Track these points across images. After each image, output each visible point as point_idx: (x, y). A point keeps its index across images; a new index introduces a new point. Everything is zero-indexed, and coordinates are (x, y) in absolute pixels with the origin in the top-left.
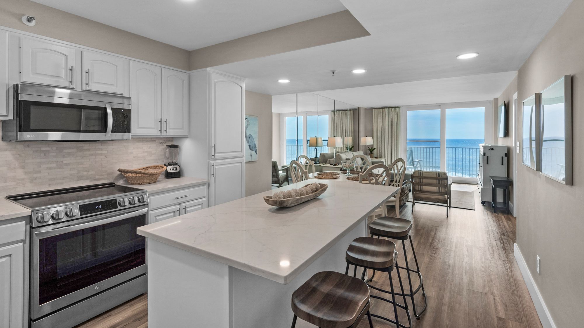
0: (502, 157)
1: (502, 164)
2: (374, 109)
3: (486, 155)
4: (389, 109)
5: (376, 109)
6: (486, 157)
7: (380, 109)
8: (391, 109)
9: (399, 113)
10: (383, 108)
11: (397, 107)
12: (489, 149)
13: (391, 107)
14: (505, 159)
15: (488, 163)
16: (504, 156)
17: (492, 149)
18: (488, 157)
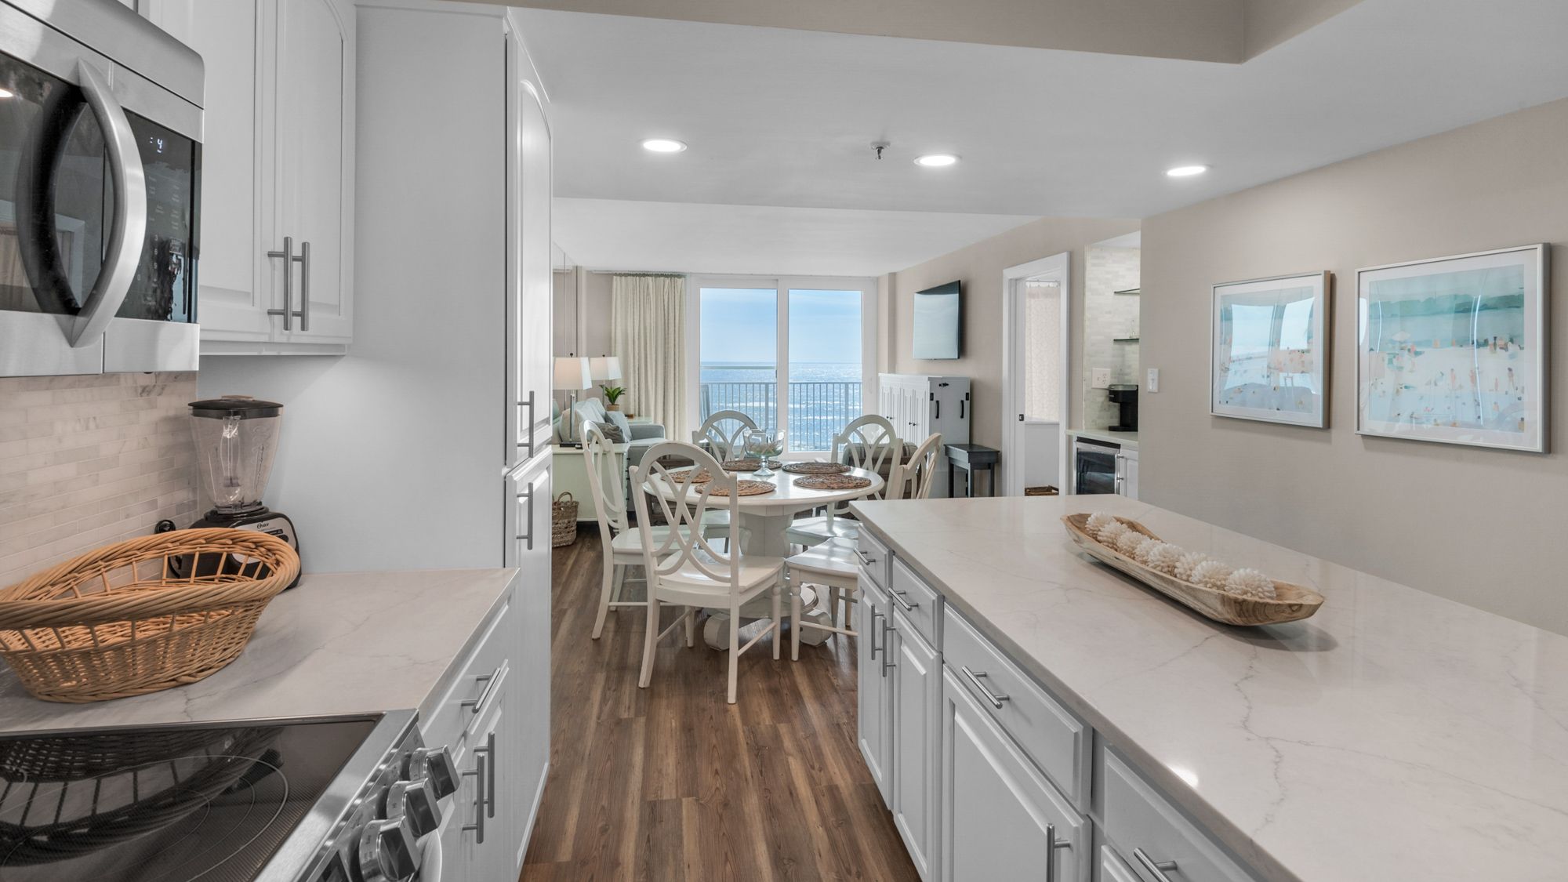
0: (962, 402)
1: (962, 417)
2: (616, 274)
3: (935, 399)
4: (658, 278)
5: (621, 275)
6: (934, 402)
7: (635, 278)
8: (662, 278)
9: (683, 293)
10: (644, 275)
11: (679, 276)
12: (940, 385)
13: (662, 275)
14: (967, 404)
15: (937, 417)
16: (964, 399)
17: (945, 385)
18: (938, 402)
